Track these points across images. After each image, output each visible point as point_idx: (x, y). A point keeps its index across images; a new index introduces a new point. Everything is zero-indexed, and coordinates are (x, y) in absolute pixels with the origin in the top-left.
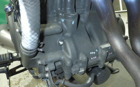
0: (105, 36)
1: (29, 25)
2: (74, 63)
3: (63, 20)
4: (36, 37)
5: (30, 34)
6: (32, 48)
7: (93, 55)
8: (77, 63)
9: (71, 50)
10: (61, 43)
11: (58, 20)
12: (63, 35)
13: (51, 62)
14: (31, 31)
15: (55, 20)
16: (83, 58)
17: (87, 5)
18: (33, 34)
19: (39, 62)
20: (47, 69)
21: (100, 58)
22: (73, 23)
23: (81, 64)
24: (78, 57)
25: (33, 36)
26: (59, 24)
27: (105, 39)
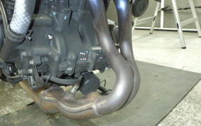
0: (97, 40)
1: (25, 6)
2: (62, 60)
3: (54, 14)
4: (28, 21)
5: (24, 15)
6: (21, 33)
7: (83, 56)
8: (65, 60)
9: (61, 46)
10: (50, 37)
11: (49, 12)
12: (53, 30)
13: (38, 55)
14: (25, 13)
15: (46, 12)
16: (72, 56)
17: (81, 3)
18: (26, 16)
19: (24, 54)
20: (32, 62)
21: (89, 61)
22: (65, 18)
23: (69, 63)
24: (67, 55)
25: (26, 18)
26: (50, 17)
27: (97, 42)
